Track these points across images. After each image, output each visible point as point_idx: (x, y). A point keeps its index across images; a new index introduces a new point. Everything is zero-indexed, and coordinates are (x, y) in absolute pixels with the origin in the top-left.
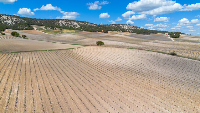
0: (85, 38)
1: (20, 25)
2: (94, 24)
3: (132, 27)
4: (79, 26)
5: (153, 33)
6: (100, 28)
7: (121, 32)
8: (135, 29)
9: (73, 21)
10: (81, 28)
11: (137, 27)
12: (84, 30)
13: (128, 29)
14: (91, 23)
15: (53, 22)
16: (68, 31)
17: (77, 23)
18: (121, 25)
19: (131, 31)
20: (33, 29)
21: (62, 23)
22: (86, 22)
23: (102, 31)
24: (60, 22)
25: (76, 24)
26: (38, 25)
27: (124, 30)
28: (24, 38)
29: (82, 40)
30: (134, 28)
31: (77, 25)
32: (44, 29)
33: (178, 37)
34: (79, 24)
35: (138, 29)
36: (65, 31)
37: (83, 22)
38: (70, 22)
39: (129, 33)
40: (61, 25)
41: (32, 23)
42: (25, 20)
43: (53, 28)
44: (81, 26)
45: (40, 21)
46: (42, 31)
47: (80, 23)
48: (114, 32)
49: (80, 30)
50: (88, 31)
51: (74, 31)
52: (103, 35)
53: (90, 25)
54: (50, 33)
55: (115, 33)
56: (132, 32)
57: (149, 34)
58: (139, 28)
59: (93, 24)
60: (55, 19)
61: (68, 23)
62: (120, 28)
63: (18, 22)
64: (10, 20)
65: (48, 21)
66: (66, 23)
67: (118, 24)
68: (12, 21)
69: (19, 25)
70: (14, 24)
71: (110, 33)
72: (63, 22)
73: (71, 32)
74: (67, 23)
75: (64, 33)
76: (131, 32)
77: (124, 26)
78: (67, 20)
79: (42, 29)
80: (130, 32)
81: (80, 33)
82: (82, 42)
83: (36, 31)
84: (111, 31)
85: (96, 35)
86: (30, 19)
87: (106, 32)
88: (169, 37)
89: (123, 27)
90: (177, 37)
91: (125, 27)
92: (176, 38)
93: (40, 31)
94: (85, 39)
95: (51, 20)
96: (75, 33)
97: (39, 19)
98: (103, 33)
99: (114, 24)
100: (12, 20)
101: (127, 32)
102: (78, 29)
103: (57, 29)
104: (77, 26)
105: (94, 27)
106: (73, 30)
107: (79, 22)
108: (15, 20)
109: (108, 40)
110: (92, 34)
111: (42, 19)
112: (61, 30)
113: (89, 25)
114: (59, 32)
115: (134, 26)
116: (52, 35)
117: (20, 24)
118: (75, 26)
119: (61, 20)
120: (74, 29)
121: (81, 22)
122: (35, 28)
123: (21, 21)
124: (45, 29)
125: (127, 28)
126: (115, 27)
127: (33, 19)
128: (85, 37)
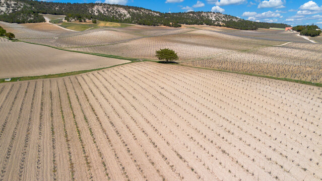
0: (135, 39)
1: (20, 14)
2: (157, 12)
3: (224, 17)
4: (128, 16)
5: (262, 27)
6: (167, 19)
7: (205, 25)
8: (229, 20)
9: (118, 6)
10: (133, 18)
11: (233, 17)
12: (137, 22)
13: (216, 21)
14: (151, 11)
15: (83, 9)
16: (108, 24)
17: (126, 9)
18: (205, 13)
19: (222, 24)
20: (44, 20)
21: (99, 11)
22: (142, 8)
23: (171, 23)
24: (95, 8)
25: (123, 11)
26: (55, 14)
27: (209, 23)
28: (10, 39)
29: (128, 43)
30: (227, 18)
31: (126, 14)
32: (64, 20)
33: (319, 35)
34: (129, 13)
35: (234, 20)
36: (102, 24)
37: (136, 8)
38: (113, 9)
39: (218, 27)
40: (96, 14)
41: (43, 11)
42: (32, 4)
43: (80, 18)
44: (133, 15)
45: (60, 7)
46: (60, 24)
47: (131, 10)
48: (193, 26)
49: (131, 23)
50: (144, 25)
51: (118, 24)
52: (172, 32)
53: (149, 13)
54: (73, 28)
55: (193, 28)
56: (225, 26)
57: (255, 29)
58: (237, 18)
59: (154, 12)
60: (87, 4)
61: (109, 10)
62: (202, 18)
63: (19, 9)
64: (5, 5)
65: (74, 7)
66: (105, 9)
67: (199, 12)
68: (8, 6)
69: (18, 13)
70: (11, 11)
71: (184, 28)
72: (100, 8)
73: (114, 27)
74: (107, 10)
75: (99, 27)
76: (223, 26)
77: (209, 14)
78: (109, 4)
79: (60, 21)
80: (220, 26)
81: (129, 28)
82: (127, 47)
83: (48, 25)
84: (187, 24)
85: (159, 31)
86: (42, 3)
87: (177, 25)
88: (298, 35)
89: (208, 16)
90: (317, 35)
91: (211, 17)
92: (313, 36)
93: (56, 25)
94: (135, 41)
95: (80, 5)
96: (120, 28)
97: (57, 4)
98: (173, 28)
99: (191, 12)
100: (7, 4)
101: (215, 25)
102: (127, 21)
103: (87, 20)
104: (125, 16)
105: (157, 16)
106: (118, 22)
107: (129, 7)
108: (13, 5)
109: (184, 43)
110: (151, 30)
111: (64, 4)
112: (95, 22)
113: (147, 13)
114: (90, 26)
115: (226, 15)
116: (76, 32)
117: (22, 11)
118: (121, 15)
119: (97, 4)
120: (120, 21)
121: (133, 8)
122: (47, 20)
123: (25, 7)
124: (66, 21)
125: (214, 19)
126: (193, 17)
127: (47, 4)
128: (137, 36)
